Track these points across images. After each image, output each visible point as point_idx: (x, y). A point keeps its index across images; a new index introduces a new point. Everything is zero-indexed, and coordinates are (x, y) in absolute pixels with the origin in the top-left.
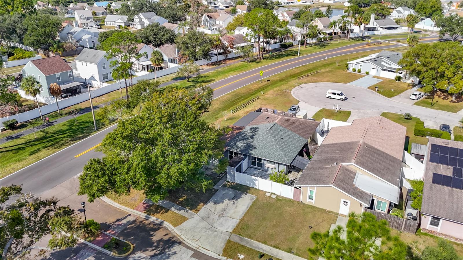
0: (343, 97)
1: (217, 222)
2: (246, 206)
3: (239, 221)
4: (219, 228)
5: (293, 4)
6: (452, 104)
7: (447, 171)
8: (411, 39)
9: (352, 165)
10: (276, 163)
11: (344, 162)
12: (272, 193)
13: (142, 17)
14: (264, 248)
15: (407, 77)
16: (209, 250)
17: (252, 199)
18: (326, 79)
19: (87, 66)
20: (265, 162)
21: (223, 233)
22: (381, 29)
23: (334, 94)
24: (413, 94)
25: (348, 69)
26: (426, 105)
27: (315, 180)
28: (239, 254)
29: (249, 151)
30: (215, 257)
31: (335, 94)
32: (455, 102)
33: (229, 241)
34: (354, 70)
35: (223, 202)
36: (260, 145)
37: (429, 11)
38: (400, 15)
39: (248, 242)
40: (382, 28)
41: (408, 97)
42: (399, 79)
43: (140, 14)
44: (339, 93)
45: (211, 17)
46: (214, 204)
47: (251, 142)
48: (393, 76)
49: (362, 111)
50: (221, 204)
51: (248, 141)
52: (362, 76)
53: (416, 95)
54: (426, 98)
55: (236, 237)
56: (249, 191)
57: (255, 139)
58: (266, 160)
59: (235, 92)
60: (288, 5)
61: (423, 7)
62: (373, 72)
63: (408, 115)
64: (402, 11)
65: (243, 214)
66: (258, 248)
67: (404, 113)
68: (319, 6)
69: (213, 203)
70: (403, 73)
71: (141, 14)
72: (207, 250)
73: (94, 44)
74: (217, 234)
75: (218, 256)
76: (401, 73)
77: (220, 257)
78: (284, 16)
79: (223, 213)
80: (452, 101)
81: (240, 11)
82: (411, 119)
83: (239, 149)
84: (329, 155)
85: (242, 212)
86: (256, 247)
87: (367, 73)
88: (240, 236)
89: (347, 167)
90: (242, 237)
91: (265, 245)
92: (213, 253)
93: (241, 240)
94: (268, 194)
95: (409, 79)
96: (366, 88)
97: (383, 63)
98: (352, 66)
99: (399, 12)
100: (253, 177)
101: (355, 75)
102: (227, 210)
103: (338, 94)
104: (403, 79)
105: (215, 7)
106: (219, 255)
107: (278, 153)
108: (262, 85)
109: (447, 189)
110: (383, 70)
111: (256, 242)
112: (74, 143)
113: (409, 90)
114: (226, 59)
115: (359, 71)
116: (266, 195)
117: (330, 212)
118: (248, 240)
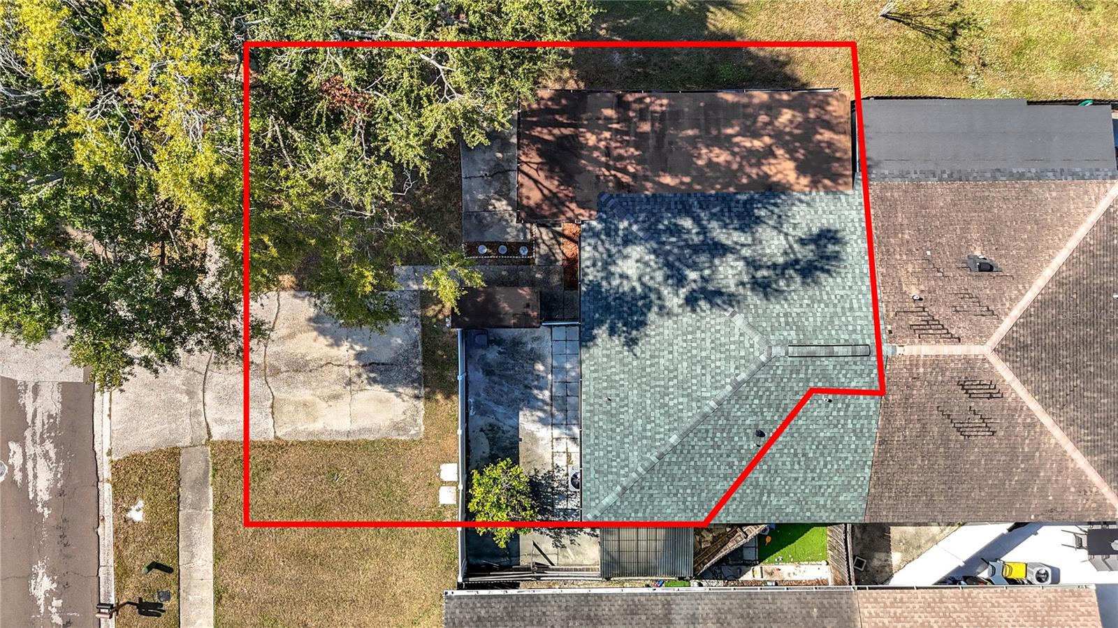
1: (231, 378)
2: (355, 427)
3: (271, 437)
4: (209, 397)
14: (198, 562)
16: (110, 416)
17: (398, 429)
21: (194, 420)
28: (141, 503)
29: (600, 323)
30: (97, 448)
33: (174, 454)
35: (337, 343)
36: (652, 357)
39: (196, 506)
46: (310, 320)
47: (661, 308)
50: (323, 341)
51: (666, 291)
55: (203, 465)
56: (439, 397)
57: (688, 318)
65: (310, 433)
66: (191, 544)
69: (312, 312)
72: (110, 409)
74: (182, 406)
75: (106, 450)
77: (106, 459)
79: (284, 369)
83: (600, 275)
85: (317, 426)
86: (188, 537)
88: (211, 474)
90: (210, 479)
91: (211, 558)
92: (107, 432)
93: (201, 483)
102: (301, 377)
106: (110, 453)
107: (634, 457)
111: (212, 527)
116: (443, 467)
118: (207, 501)
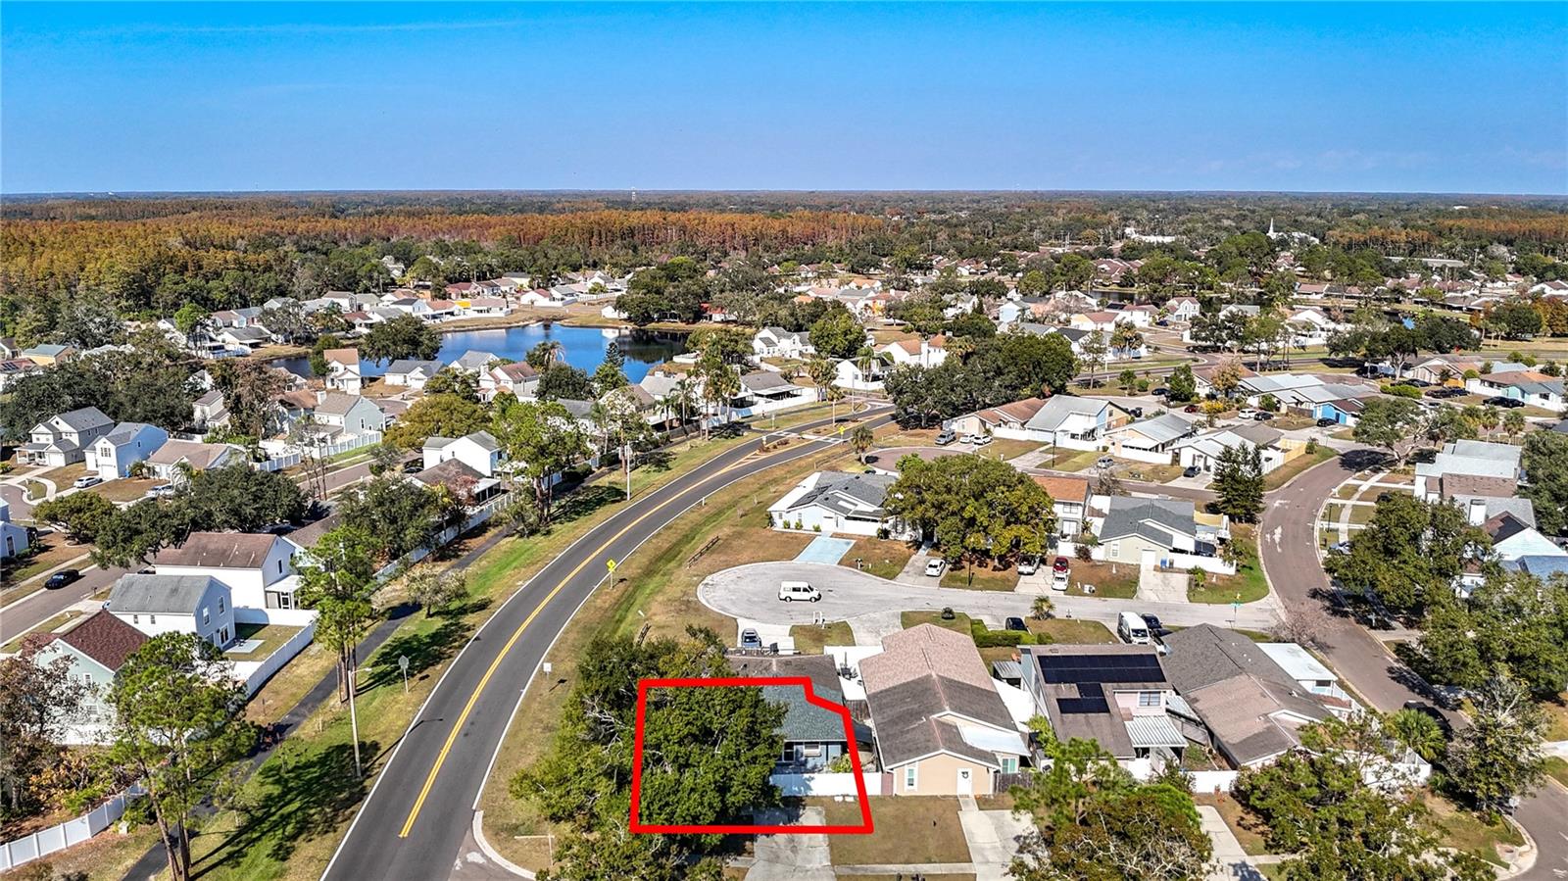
0: (815, 594)
1: (798, 859)
3: (828, 847)
5: (452, 318)
6: (999, 574)
7: (1071, 691)
8: (859, 434)
9: (949, 716)
10: (822, 743)
11: (934, 713)
12: (844, 796)
13: (63, 427)
15: (899, 528)
18: (745, 556)
19: (153, 622)
20: (799, 747)
21: (820, 870)
22: (761, 401)
23: (794, 590)
24: (931, 566)
25: (772, 524)
26: (959, 584)
27: (910, 751)
31: (799, 590)
32: (1000, 570)
34: (787, 525)
37: (841, 343)
38: (771, 349)
39: (865, 870)
40: (762, 396)
41: (922, 573)
42: (885, 534)
43: (55, 419)
44: (806, 586)
45: (291, 405)
48: (871, 529)
49: (864, 617)
52: (811, 538)
53: (935, 567)
54: (951, 570)
55: (843, 867)
56: (803, 803)
58: (801, 744)
59: (576, 622)
60: (437, 321)
61: (825, 334)
62: (828, 527)
63: (948, 611)
64: (774, 338)
66: (885, 871)
67: (941, 608)
68: (531, 318)
70: (891, 522)
71: (58, 419)
73: (10, 545)
76: (887, 522)
78: (497, 381)
80: (995, 569)
81: (341, 368)
82: (953, 618)
84: (898, 710)
86: (882, 871)
87: (817, 529)
88: (847, 864)
89: (942, 720)
90: (850, 865)
93: (853, 868)
94: (840, 799)
95: (903, 532)
96: (835, 565)
97: (841, 503)
98: (781, 516)
99: (768, 342)
100: (806, 776)
101: (796, 538)
103: (805, 590)
104: (893, 534)
105: (215, 348)
108: (616, 593)
109: (1081, 717)
110: (848, 518)
112: (353, 813)
113: (914, 557)
114: (461, 537)
115: (799, 526)
116: (836, 800)
117: (944, 797)
